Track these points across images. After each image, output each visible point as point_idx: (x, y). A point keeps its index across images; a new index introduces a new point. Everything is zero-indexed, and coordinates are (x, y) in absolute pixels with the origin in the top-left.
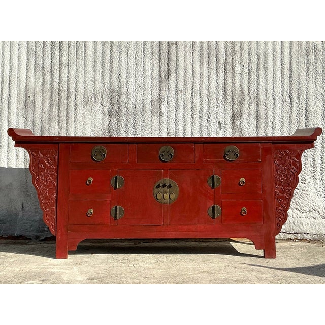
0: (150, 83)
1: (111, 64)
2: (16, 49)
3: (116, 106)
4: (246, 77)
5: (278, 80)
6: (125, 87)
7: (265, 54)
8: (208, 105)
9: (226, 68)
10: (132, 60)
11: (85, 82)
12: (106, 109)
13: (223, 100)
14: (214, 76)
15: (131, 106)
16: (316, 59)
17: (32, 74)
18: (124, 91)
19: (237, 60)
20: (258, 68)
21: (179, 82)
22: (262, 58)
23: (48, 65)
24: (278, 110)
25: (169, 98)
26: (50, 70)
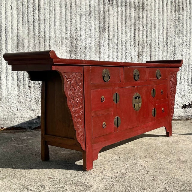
0: (94, 34)
1: (71, 21)
2: (10, 9)
3: (74, 47)
4: (145, 33)
5: (161, 35)
6: (79, 36)
7: (155, 21)
8: (126, 48)
9: (135, 27)
10: (83, 20)
11: (55, 32)
12: (68, 49)
13: (133, 45)
14: (129, 32)
15: (83, 48)
16: (179, 24)
17: (20, 25)
18: (79, 38)
19: (141, 23)
20: (151, 28)
21: (110, 34)
22: (153, 22)
23: (31, 20)
24: (161, 51)
25: (104, 43)
26: (32, 24)
